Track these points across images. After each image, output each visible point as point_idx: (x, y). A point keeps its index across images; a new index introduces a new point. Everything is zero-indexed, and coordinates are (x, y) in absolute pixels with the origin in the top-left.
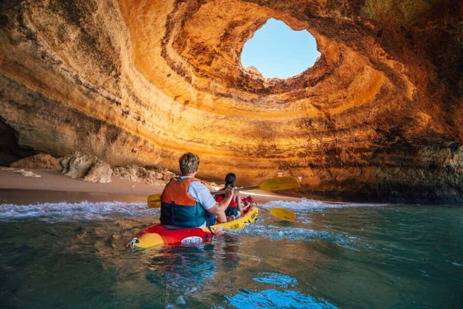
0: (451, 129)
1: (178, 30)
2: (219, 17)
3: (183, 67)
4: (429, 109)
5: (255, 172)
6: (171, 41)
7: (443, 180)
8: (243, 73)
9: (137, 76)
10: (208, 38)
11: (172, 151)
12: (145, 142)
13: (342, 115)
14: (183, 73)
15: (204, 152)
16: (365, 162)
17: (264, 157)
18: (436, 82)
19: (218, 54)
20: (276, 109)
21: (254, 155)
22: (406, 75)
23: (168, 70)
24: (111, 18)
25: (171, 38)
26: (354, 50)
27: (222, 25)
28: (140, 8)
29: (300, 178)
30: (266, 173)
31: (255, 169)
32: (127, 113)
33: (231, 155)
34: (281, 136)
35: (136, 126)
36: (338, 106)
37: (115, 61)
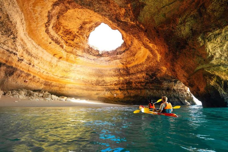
0: (174, 73)
1: (55, 20)
2: (77, 18)
3: (58, 40)
4: (166, 65)
5: (95, 92)
6: (51, 26)
7: (172, 95)
8: (89, 46)
9: (30, 41)
10: (72, 27)
11: (51, 82)
12: (34, 77)
13: (133, 67)
14: (58, 43)
15: (69, 83)
16: (142, 87)
17: (99, 85)
18: (168, 53)
19: (78, 36)
20: (104, 64)
21: (94, 84)
22: (157, 50)
23: (50, 40)
24: (9, 4)
25: (51, 24)
26: (136, 39)
27: (79, 22)
28: (31, 3)
29: (115, 95)
30: (100, 93)
31: (95, 91)
32: (22, 60)
33: (83, 84)
34: (107, 76)
35: (27, 68)
36: (131, 63)
37: (13, 30)
